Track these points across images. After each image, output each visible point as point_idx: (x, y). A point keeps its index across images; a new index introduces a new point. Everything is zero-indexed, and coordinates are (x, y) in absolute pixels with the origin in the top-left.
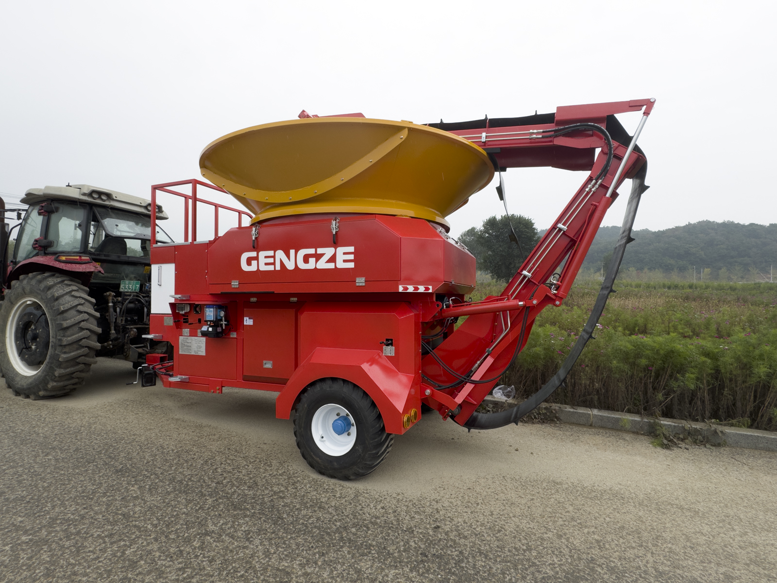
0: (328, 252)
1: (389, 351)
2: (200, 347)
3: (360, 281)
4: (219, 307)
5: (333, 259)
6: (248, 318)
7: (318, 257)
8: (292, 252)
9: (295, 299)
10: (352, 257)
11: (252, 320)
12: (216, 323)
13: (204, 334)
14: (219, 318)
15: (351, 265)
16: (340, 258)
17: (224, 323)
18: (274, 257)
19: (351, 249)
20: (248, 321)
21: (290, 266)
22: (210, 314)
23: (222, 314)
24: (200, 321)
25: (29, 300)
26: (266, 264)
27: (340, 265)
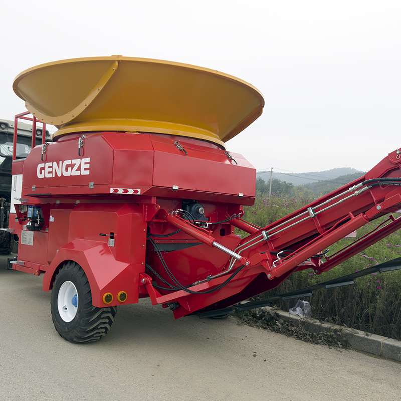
0: (77, 162)
1: (112, 242)
2: (31, 239)
3: (91, 185)
4: (35, 207)
5: (79, 169)
6: (51, 216)
7: (72, 166)
8: (61, 162)
9: (78, 202)
10: (88, 166)
12: (33, 220)
14: (35, 215)
15: (87, 173)
16: (83, 167)
17: (38, 219)
18: (52, 167)
19: (88, 160)
20: (52, 219)
21: (59, 174)
22: (29, 212)
23: (37, 212)
26: (49, 173)
27: (83, 172)
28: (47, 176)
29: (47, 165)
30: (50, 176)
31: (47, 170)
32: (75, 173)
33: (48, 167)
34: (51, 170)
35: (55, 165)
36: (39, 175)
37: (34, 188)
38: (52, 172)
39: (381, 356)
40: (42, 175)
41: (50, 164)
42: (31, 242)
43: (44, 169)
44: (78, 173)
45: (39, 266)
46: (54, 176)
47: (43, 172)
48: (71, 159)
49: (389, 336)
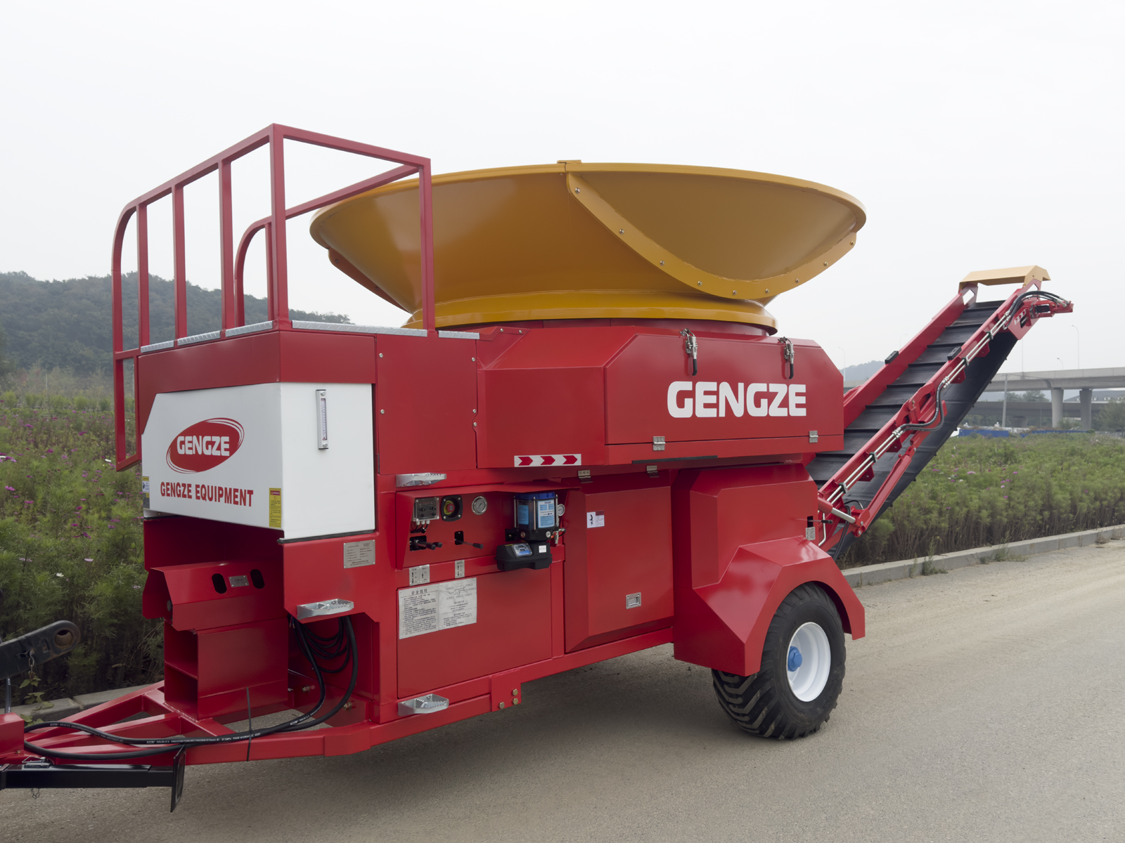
0: (779, 389)
1: (811, 533)
2: (462, 606)
3: (814, 436)
5: (785, 403)
6: (594, 514)
7: (771, 397)
8: (741, 386)
10: (803, 400)
11: (602, 517)
15: (802, 412)
16: (794, 400)
17: (559, 531)
18: (716, 393)
19: (803, 388)
20: (594, 520)
21: (738, 411)
23: (561, 510)
24: (459, 537)
26: (707, 406)
27: (793, 411)
28: (702, 413)
29: (702, 386)
30: (711, 413)
31: (701, 399)
32: (776, 411)
33: (706, 393)
34: (712, 399)
35: (725, 388)
36: (674, 411)
37: (659, 443)
38: (716, 406)
40: (686, 413)
41: (712, 386)
42: (469, 615)
43: (691, 394)
44: (783, 412)
45: (521, 671)
46: (722, 414)
47: (688, 402)
48: (768, 381)
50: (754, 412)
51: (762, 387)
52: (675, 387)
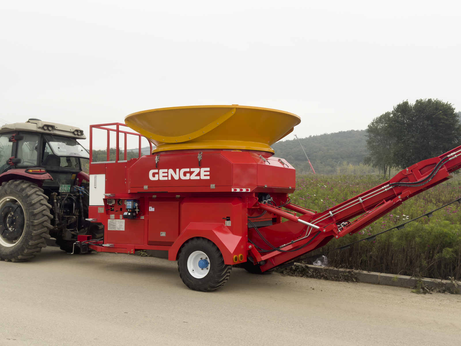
0: (196, 170)
1: (228, 223)
2: (121, 226)
3: (213, 186)
4: (135, 201)
5: (199, 174)
6: (151, 207)
7: (191, 173)
8: (177, 170)
9: (178, 196)
10: (208, 173)
11: (154, 208)
12: (133, 211)
13: (125, 217)
14: (134, 207)
15: (208, 178)
16: (202, 174)
17: (137, 210)
18: (167, 173)
19: (208, 169)
20: (151, 209)
21: (176, 178)
22: (129, 205)
23: (136, 205)
24: (121, 209)
25: (8, 198)
26: (163, 176)
27: (203, 177)
28: (161, 178)
29: (161, 171)
30: (166, 179)
31: (161, 174)
32: (193, 177)
33: (163, 173)
34: (166, 174)
35: (171, 171)
36: (151, 178)
37: (146, 187)
38: (167, 176)
39: (379, 283)
40: (156, 178)
41: (166, 170)
42: (123, 228)
43: (158, 173)
44: (198, 178)
45: (135, 246)
46: (170, 178)
47: (157, 176)
48: (190, 167)
49: (381, 272)
50: (183, 178)
51: (188, 170)
52: (151, 172)
